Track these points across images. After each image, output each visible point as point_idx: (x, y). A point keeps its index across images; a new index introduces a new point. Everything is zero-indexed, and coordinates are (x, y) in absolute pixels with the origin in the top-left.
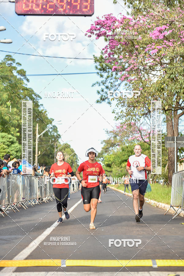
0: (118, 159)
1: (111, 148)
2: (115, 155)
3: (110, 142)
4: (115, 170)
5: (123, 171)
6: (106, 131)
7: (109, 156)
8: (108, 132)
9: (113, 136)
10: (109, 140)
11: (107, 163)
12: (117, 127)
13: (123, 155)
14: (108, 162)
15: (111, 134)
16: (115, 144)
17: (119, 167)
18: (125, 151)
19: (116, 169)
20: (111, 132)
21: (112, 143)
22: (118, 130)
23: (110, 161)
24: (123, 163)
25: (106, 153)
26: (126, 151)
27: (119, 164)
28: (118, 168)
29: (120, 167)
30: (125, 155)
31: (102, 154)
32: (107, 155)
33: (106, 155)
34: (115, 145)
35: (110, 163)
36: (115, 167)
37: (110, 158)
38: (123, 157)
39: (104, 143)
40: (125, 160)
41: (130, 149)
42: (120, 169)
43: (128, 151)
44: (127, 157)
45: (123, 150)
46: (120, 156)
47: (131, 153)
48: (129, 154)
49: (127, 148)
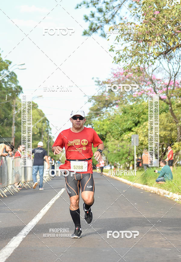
0: (117, 127)
1: (104, 110)
3: (104, 99)
5: (125, 147)
6: (96, 81)
7: (102, 123)
8: (100, 83)
10: (102, 96)
12: (115, 74)
13: (125, 121)
14: (100, 131)
15: (104, 85)
16: (111, 103)
17: (118, 139)
18: (128, 113)
19: (113, 143)
20: (104, 83)
21: (107, 101)
22: (116, 79)
23: (103, 130)
25: (96, 118)
26: (130, 114)
27: (118, 135)
28: (117, 142)
29: (120, 139)
30: (128, 120)
31: (91, 118)
32: (98, 121)
33: (96, 120)
34: (112, 105)
35: (103, 133)
36: (113, 139)
37: (103, 125)
38: (125, 123)
39: (94, 101)
40: (128, 129)
41: (135, 110)
42: (121, 144)
43: (133, 115)
44: (131, 124)
45: (125, 113)
46: (120, 122)
47: (139, 117)
48: (135, 118)
49: (132, 108)
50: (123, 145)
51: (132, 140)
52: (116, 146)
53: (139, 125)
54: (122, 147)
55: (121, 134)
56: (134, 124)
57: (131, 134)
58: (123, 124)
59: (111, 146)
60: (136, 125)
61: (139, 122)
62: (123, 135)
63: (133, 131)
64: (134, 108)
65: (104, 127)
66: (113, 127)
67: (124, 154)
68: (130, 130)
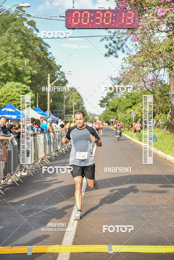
0: (123, 106)
2: (119, 100)
4: (120, 116)
5: (127, 117)
6: (110, 78)
7: (114, 102)
8: (113, 79)
9: (117, 83)
11: (112, 107)
12: (121, 74)
13: (127, 102)
15: (115, 80)
17: (124, 112)
18: (130, 98)
23: (114, 105)
24: (127, 109)
27: (123, 110)
28: (123, 114)
29: (125, 112)
30: (129, 102)
31: (107, 99)
32: (112, 101)
33: (110, 100)
35: (115, 107)
36: (121, 112)
37: (115, 103)
38: (128, 104)
40: (129, 107)
41: (134, 96)
42: (125, 115)
43: (132, 99)
44: (131, 104)
45: (128, 97)
46: (125, 103)
47: (135, 100)
48: (133, 101)
49: (131, 95)
50: (126, 116)
51: (132, 113)
52: (122, 116)
53: (135, 105)
54: (126, 117)
55: (125, 110)
56: (133, 104)
57: (131, 110)
58: (126, 104)
59: (120, 117)
60: (134, 104)
61: (135, 103)
62: (126, 110)
63: (132, 109)
64: (132, 95)
65: (115, 104)
66: (121, 106)
67: (127, 121)
68: (131, 107)
